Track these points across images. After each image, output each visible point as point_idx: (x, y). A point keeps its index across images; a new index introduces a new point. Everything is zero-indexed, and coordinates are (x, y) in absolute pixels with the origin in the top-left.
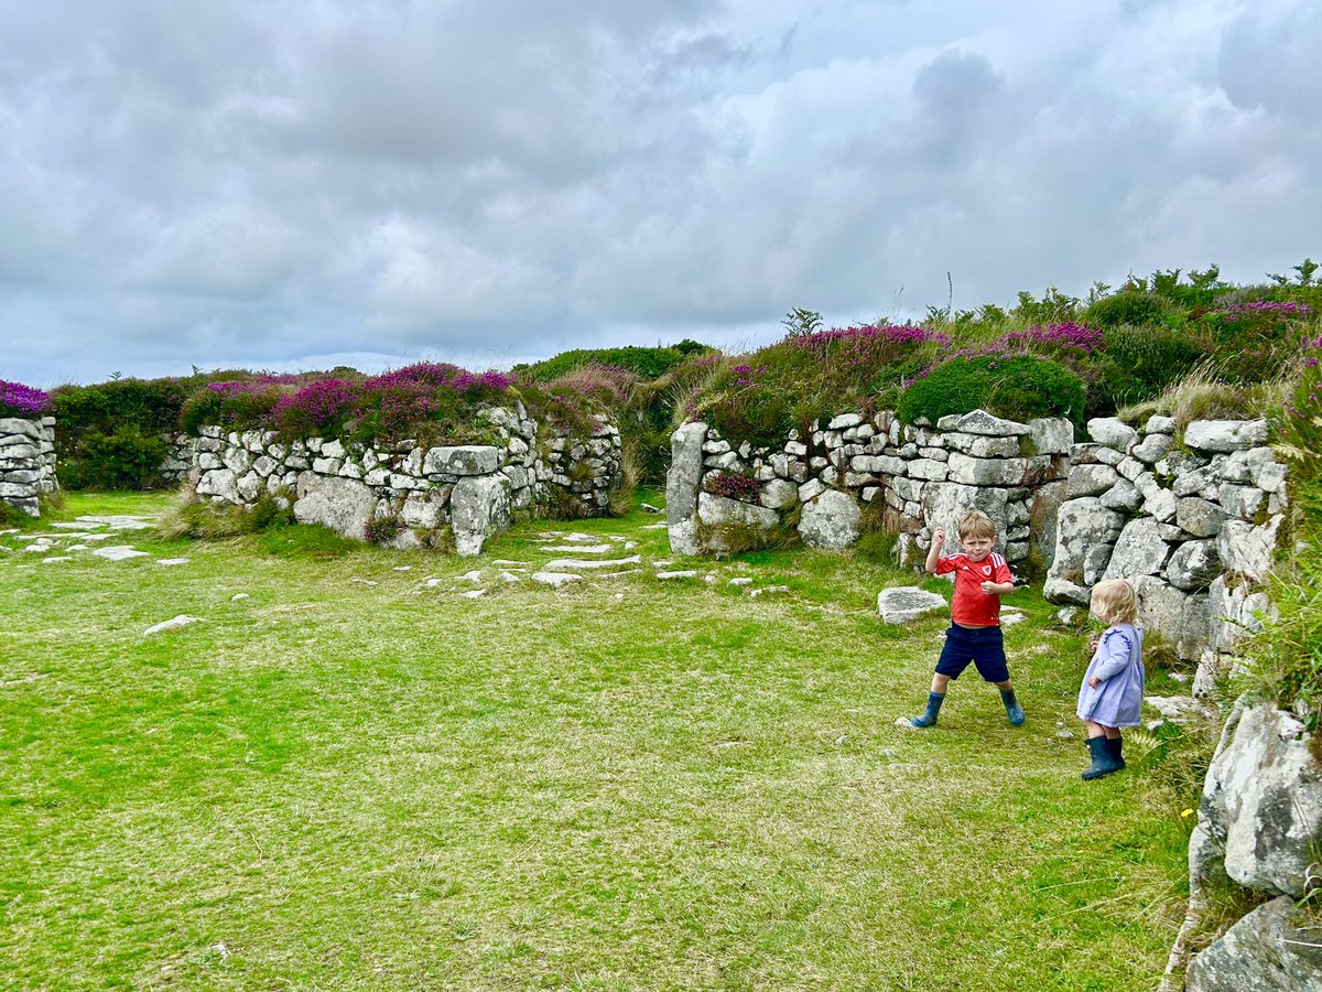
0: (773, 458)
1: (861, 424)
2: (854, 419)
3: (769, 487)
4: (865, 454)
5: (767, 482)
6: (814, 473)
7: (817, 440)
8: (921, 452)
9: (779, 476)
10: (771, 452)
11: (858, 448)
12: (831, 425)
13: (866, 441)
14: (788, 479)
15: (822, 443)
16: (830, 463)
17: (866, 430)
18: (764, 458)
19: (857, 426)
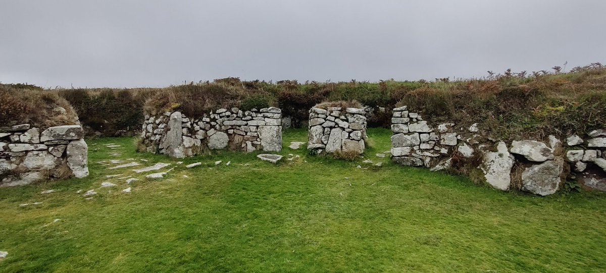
0: (199, 123)
1: (226, 111)
2: (224, 110)
3: (199, 132)
4: (228, 120)
5: (198, 131)
6: (212, 127)
7: (212, 116)
8: (254, 118)
9: (201, 128)
10: (199, 121)
11: (226, 119)
12: (217, 112)
13: (228, 116)
14: (203, 129)
15: (214, 117)
16: (217, 123)
17: (228, 113)
18: (197, 123)
19: (225, 112)
